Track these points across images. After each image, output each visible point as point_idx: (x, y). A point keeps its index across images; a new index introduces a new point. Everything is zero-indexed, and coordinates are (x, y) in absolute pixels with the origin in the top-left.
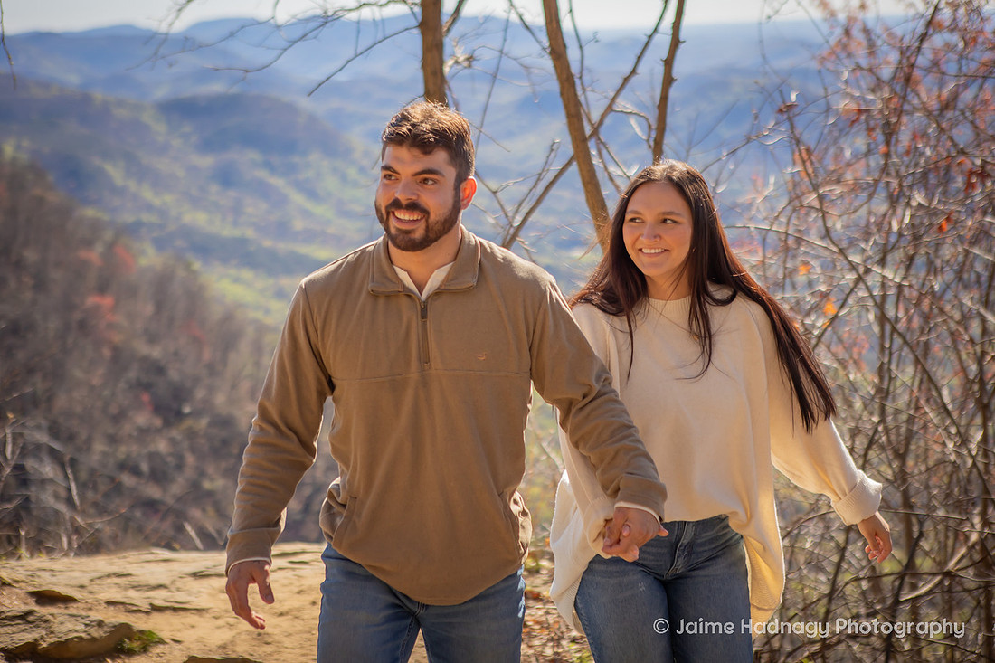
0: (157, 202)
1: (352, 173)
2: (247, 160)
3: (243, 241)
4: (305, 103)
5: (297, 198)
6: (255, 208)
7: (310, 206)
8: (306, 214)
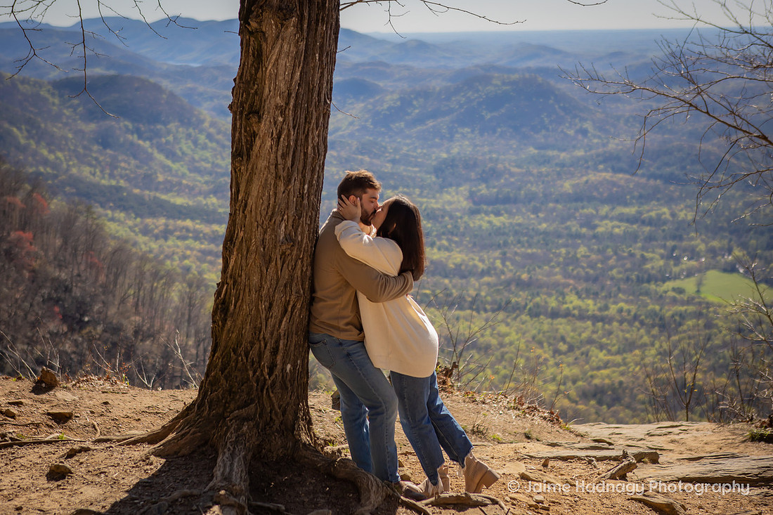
0: (52, 157)
1: (202, 138)
2: (121, 127)
3: (118, 189)
4: (165, 84)
5: (160, 157)
6: (127, 164)
7: (169, 163)
8: (167, 169)
